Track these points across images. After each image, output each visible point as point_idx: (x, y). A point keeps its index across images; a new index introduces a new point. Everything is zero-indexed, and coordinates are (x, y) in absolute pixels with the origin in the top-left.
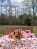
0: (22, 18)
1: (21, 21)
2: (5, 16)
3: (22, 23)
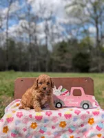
0: (65, 51)
1: (63, 58)
2: (17, 47)
3: (63, 65)
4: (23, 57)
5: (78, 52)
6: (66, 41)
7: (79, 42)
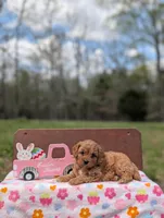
0: (107, 88)
1: (103, 99)
2: (32, 81)
4: (41, 98)
5: (127, 89)
6: (109, 72)
7: (129, 73)
